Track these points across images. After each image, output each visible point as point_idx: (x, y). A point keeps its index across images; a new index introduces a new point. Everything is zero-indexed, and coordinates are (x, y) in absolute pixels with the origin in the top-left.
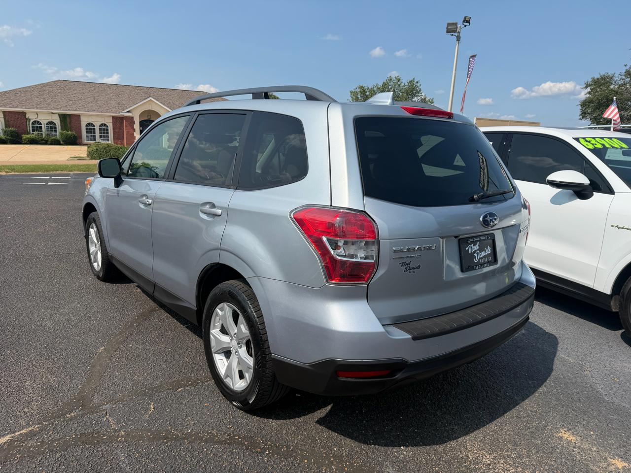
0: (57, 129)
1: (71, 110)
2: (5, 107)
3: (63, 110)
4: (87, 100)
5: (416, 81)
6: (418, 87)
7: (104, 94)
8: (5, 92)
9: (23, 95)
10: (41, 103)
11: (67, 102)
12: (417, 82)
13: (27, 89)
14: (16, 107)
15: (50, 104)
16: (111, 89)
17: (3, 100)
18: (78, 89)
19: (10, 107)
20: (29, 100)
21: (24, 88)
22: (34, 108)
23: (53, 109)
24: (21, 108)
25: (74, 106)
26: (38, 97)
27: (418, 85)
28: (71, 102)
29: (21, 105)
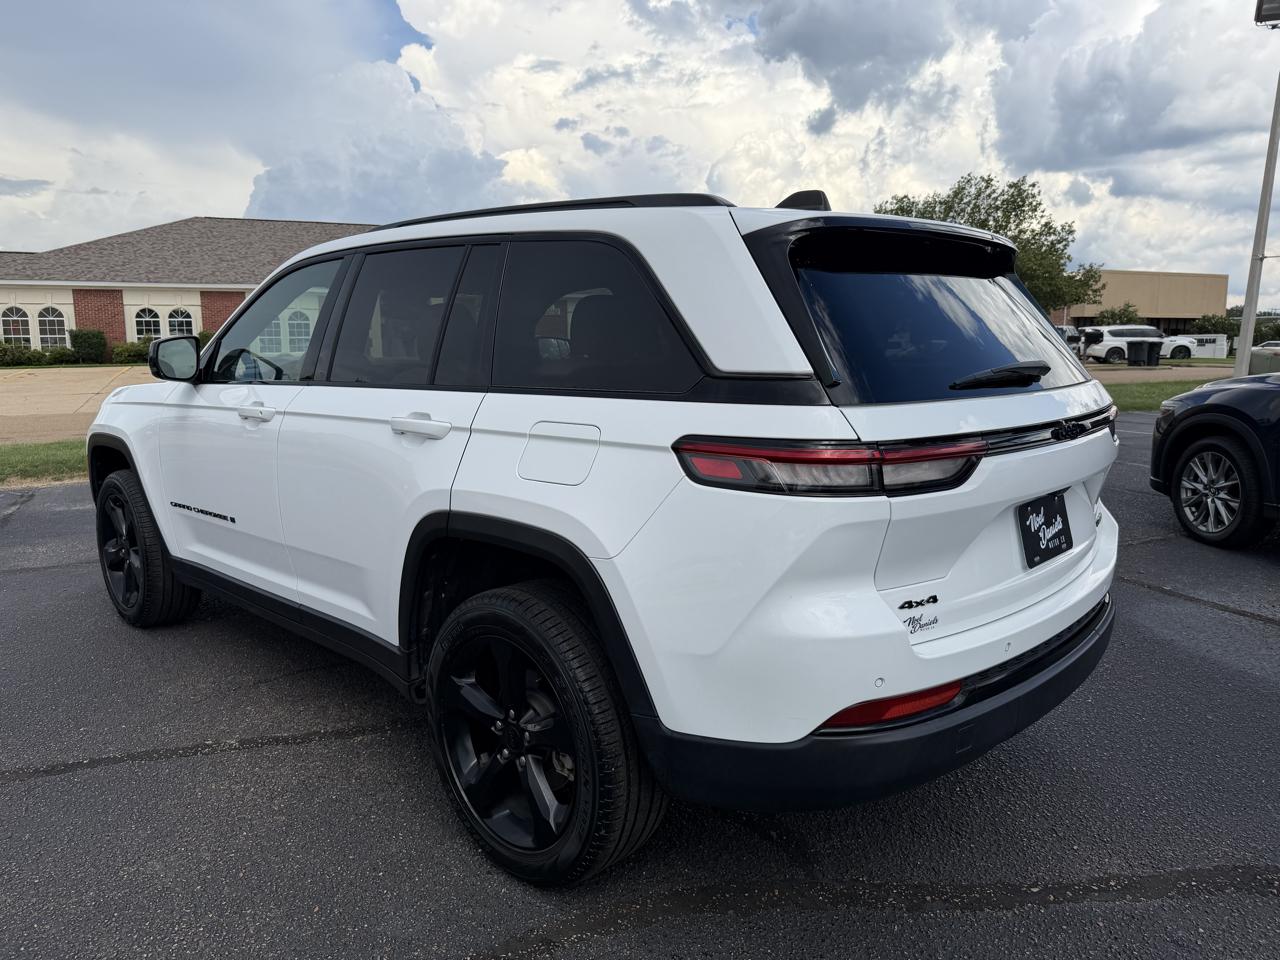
0: (194, 327)
1: (225, 282)
2: (78, 280)
3: (206, 283)
4: (257, 258)
7: (295, 245)
8: (79, 247)
9: (117, 252)
10: (156, 269)
11: (216, 264)
13: (126, 239)
14: (102, 280)
15: (177, 270)
16: (311, 233)
17: (73, 265)
18: (238, 236)
19: (88, 280)
20: (130, 262)
21: (119, 236)
22: (141, 281)
23: (185, 280)
24: (113, 280)
25: (231, 273)
26: (150, 256)
27: (1035, 191)
28: (225, 264)
29: (113, 274)
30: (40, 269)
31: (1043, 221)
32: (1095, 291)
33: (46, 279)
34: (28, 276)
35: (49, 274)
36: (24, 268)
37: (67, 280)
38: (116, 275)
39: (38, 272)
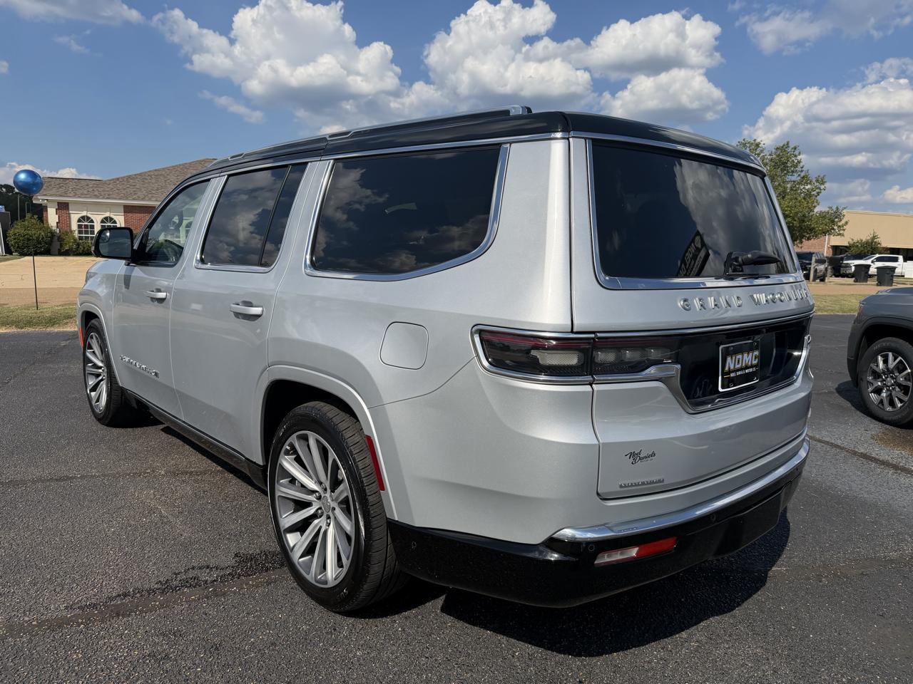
2: (127, 199)
5: (792, 146)
6: (796, 156)
8: (129, 177)
9: (153, 181)
12: (795, 148)
13: (160, 173)
14: (143, 199)
17: (124, 189)
19: (134, 199)
20: (162, 187)
21: (156, 170)
24: (150, 200)
27: (797, 152)
29: (150, 196)
30: (103, 191)
31: (802, 174)
32: (839, 226)
33: (107, 198)
34: (95, 195)
35: (109, 195)
36: (93, 190)
37: (120, 199)
38: (152, 197)
39: (102, 193)
